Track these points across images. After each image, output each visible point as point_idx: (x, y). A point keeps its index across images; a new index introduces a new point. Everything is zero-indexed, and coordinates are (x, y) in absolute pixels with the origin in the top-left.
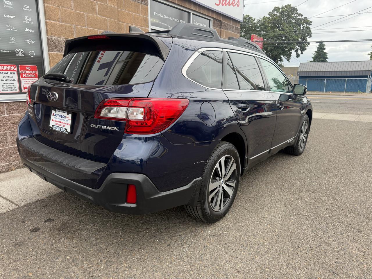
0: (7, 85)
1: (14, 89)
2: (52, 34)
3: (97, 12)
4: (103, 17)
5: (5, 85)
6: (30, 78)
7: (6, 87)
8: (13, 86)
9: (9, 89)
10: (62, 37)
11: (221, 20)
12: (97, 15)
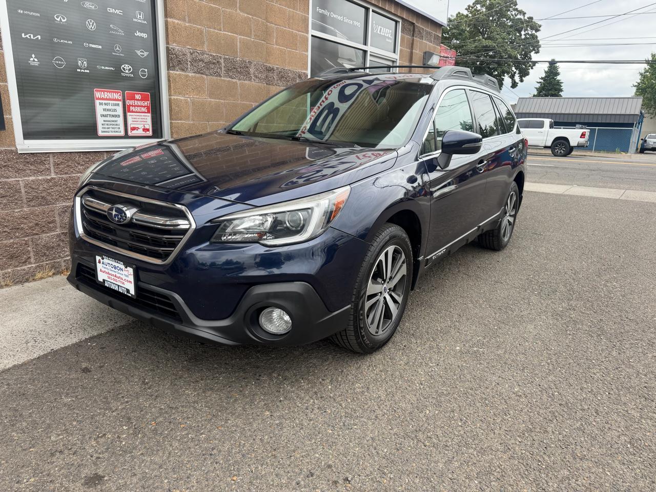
0: (109, 123)
1: (117, 130)
2: (175, 41)
3: (238, 5)
4: (246, 15)
5: (106, 123)
6: (139, 112)
7: (106, 126)
8: (117, 125)
9: (111, 130)
10: (189, 47)
11: (415, 22)
12: (238, 10)
